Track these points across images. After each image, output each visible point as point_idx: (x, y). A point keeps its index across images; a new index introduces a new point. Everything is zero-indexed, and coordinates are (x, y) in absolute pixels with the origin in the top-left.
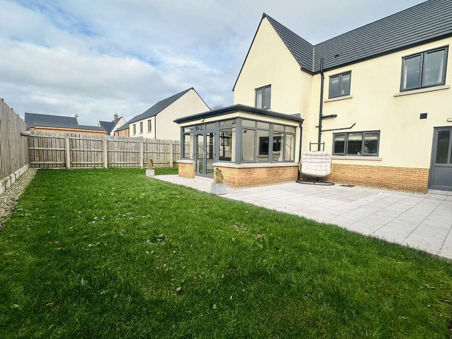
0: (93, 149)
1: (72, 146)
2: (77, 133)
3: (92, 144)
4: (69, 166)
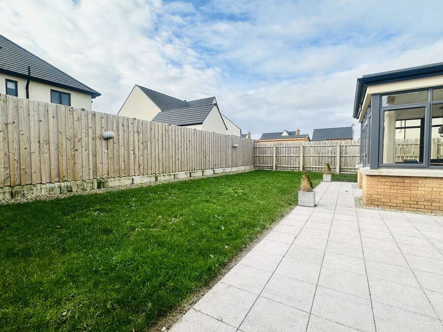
0: (292, 155)
1: (277, 153)
2: (282, 142)
3: (292, 150)
4: (274, 168)
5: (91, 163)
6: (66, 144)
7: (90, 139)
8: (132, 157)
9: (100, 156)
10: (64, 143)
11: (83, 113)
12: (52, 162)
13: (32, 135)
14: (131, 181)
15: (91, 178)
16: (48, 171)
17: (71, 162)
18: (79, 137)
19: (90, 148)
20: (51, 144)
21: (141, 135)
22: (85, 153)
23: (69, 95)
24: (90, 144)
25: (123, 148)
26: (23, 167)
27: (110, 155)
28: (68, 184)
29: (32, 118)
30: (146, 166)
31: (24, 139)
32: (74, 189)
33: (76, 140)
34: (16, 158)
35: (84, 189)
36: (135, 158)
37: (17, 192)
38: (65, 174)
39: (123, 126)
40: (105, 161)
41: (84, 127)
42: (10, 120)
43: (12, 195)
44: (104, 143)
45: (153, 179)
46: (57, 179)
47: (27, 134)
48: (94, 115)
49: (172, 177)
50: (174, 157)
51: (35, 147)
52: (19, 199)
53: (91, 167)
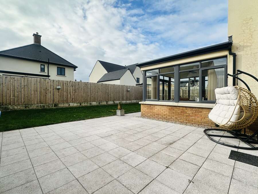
5: (52, 97)
6: (43, 91)
7: (52, 90)
8: (69, 96)
9: (56, 95)
10: (42, 91)
11: (49, 81)
12: (38, 97)
13: (32, 89)
14: (68, 105)
15: (52, 103)
16: (37, 101)
17: (45, 97)
18: (48, 89)
19: (52, 92)
20: (38, 91)
21: (74, 87)
22: (50, 94)
23: (65, 68)
24: (52, 91)
25: (65, 92)
26: (29, 99)
27: (60, 95)
28: (43, 105)
29: (32, 83)
30: (76, 99)
31: (29, 90)
32: (46, 107)
33: (47, 90)
34: (27, 96)
35: (49, 107)
36: (71, 96)
37: (27, 106)
38: (43, 101)
39: (65, 84)
40: (57, 97)
41: (49, 85)
42: (25, 85)
43: (25, 107)
44: (57, 90)
45: (79, 105)
46: (40, 103)
47: (30, 88)
48: (54, 81)
49: (89, 104)
50: (90, 96)
51: (33, 92)
52: (27, 108)
53: (52, 99)
